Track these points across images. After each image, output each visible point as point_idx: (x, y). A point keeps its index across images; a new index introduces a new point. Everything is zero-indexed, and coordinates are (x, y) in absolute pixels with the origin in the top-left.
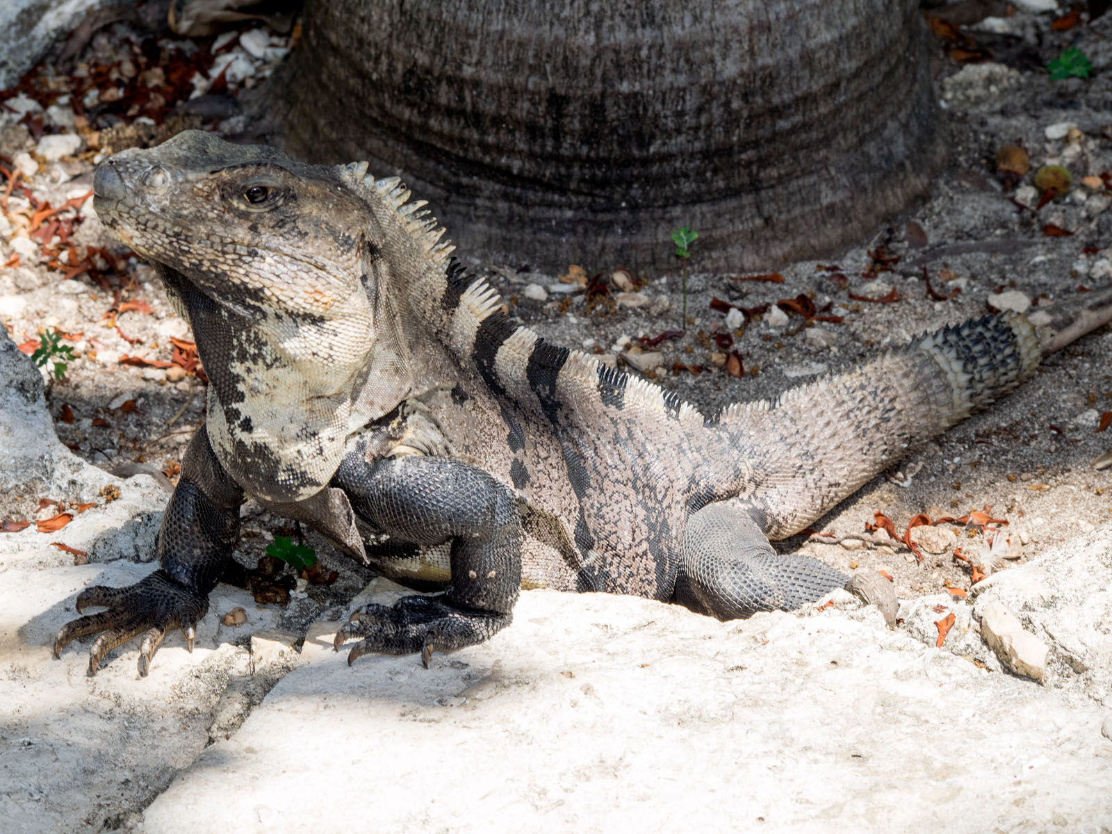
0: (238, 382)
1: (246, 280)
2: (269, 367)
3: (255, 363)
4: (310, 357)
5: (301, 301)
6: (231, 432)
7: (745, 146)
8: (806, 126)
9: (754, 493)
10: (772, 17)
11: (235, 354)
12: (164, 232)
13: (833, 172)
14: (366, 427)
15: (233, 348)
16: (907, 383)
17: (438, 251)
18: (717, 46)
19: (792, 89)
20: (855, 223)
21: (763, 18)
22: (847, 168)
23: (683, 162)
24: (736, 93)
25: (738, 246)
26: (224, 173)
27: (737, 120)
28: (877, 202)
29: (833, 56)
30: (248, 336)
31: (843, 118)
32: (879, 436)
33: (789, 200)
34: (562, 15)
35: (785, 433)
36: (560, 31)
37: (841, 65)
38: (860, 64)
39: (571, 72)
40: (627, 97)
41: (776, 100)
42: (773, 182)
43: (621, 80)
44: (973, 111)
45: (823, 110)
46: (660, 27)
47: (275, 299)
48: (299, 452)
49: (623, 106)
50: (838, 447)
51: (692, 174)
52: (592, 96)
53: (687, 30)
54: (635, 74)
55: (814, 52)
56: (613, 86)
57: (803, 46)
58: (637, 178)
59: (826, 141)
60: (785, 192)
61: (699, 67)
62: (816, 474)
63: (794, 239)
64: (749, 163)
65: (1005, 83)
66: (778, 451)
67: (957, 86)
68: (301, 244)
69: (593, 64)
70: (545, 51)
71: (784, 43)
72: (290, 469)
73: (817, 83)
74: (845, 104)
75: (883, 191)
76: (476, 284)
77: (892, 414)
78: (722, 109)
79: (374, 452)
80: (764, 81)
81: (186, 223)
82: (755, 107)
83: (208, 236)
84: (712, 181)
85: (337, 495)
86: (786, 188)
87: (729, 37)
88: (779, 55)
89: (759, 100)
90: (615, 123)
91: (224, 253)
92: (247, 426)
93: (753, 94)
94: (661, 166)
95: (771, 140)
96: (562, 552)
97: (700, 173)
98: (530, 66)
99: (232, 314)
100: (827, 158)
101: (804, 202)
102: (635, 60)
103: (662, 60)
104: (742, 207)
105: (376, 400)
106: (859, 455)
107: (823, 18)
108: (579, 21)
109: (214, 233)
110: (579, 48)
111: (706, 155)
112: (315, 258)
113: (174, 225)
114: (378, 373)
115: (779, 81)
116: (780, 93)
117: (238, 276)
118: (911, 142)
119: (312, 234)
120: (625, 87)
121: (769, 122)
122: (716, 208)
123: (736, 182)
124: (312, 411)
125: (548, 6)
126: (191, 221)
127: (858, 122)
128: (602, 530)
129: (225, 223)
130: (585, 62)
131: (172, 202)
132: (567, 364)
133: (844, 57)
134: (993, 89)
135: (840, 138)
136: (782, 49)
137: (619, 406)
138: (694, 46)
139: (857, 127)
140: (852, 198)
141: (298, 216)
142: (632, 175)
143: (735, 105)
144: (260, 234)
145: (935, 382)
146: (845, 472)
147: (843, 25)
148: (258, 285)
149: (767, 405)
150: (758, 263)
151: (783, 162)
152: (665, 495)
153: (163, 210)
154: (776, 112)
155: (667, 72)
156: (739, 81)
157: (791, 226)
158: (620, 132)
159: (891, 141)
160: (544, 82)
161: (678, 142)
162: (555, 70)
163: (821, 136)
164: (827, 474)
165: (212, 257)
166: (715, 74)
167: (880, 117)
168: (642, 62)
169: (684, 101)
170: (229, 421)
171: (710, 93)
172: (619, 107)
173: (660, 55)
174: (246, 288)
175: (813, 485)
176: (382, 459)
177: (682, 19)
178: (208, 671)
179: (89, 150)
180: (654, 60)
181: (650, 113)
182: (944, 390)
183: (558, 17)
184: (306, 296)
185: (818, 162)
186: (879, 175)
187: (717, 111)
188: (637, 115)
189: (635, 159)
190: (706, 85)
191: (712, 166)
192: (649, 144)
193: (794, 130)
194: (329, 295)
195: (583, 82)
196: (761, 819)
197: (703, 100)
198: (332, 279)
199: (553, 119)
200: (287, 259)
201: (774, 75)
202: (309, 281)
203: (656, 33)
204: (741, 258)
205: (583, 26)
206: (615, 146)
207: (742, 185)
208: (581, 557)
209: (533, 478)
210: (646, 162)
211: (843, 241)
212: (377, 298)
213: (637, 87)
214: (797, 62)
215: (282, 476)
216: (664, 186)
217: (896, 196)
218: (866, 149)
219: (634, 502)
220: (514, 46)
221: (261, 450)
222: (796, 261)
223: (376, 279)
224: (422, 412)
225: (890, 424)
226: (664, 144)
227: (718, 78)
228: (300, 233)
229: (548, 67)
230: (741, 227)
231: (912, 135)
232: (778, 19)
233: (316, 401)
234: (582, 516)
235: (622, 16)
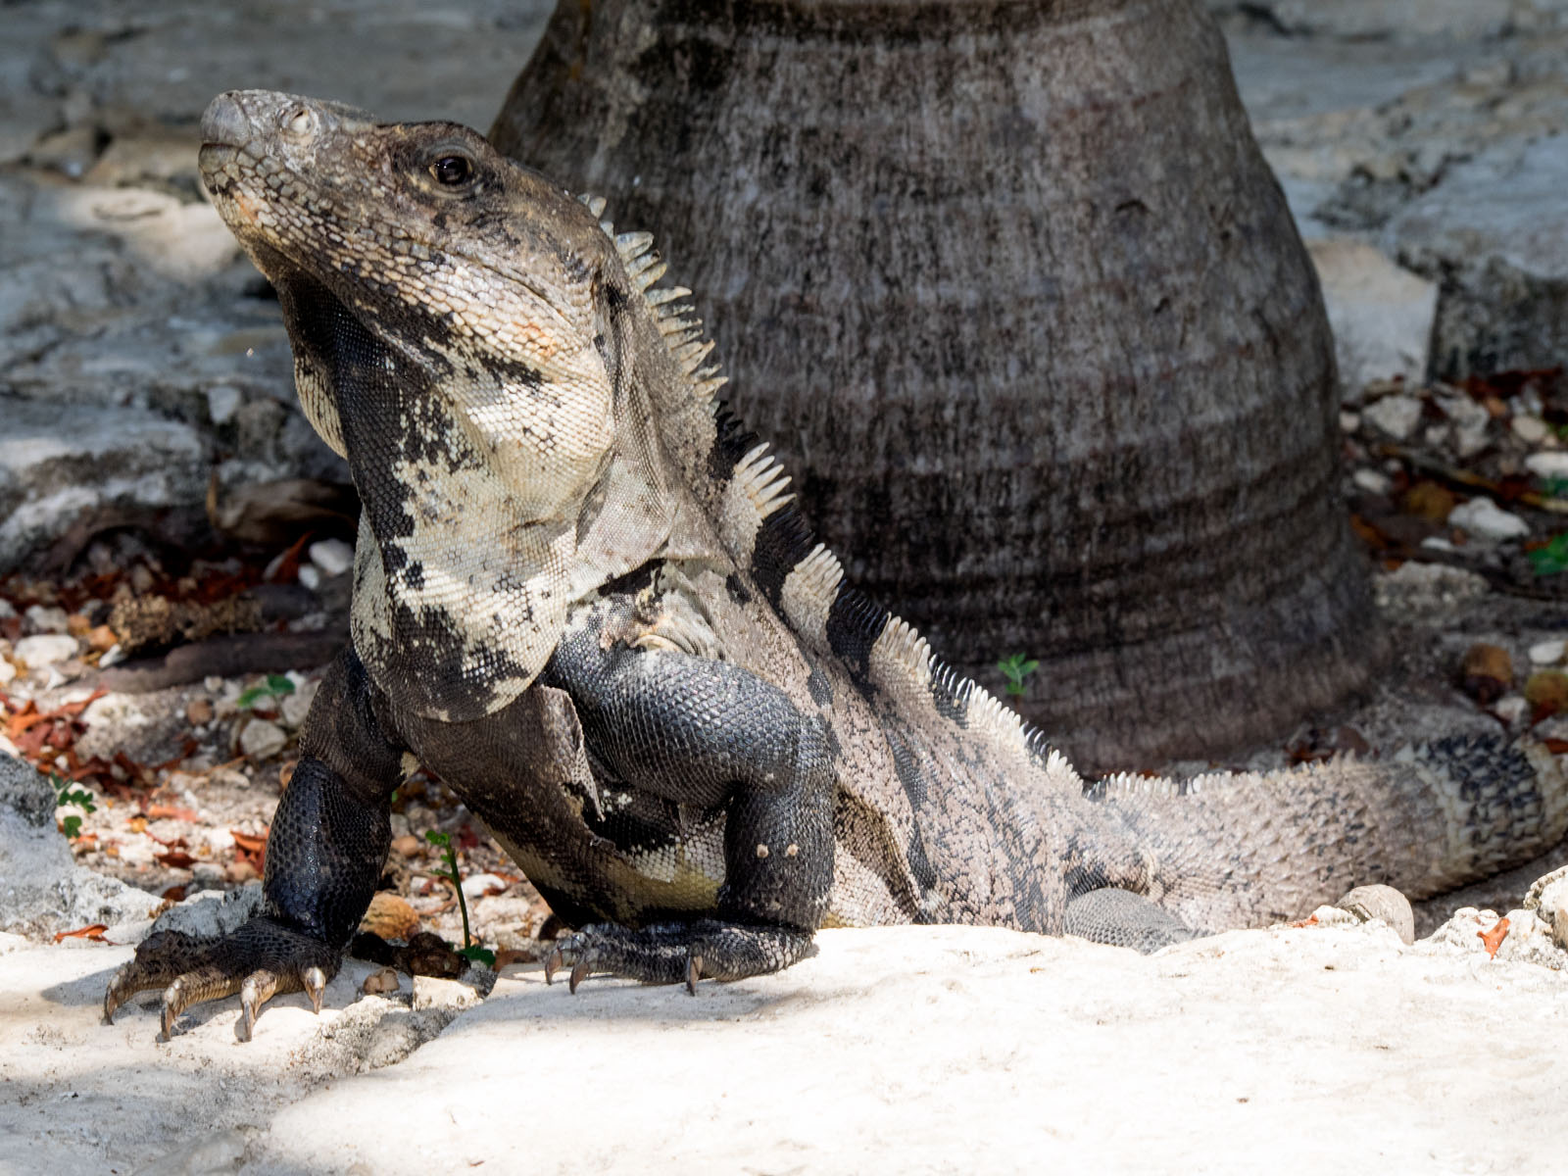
0: (404, 499)
1: (426, 299)
2: (454, 466)
3: (433, 461)
4: (519, 436)
5: (508, 338)
6: (390, 592)
7: (1099, 572)
8: (1189, 552)
9: (1161, 901)
10: (1138, 372)
11: (401, 446)
12: (306, 206)
13: (1229, 632)
14: (603, 591)
15: (400, 432)
16: (1381, 796)
17: (704, 379)
18: (1057, 409)
19: (1168, 488)
20: (1262, 712)
21: (1125, 372)
22: (1249, 628)
23: (1006, 593)
24: (1085, 484)
25: (1089, 730)
26: (398, 129)
27: (1088, 528)
28: (1295, 689)
29: (1227, 447)
30: (424, 407)
31: (1242, 549)
32: (1341, 859)
33: (1164, 666)
34: (826, 357)
35: (1204, 826)
36: (822, 380)
37: (1239, 463)
38: (1268, 468)
39: (839, 442)
40: (924, 481)
41: (1145, 502)
42: (1140, 635)
43: (915, 453)
44: (1419, 625)
45: (1214, 529)
46: (972, 376)
47: (468, 332)
48: (495, 617)
49: (917, 496)
50: (1283, 860)
51: (1020, 613)
52: (871, 480)
53: (1013, 382)
54: (935, 446)
55: (1200, 435)
56: (902, 464)
57: (1184, 423)
58: (938, 616)
59: (1217, 581)
60: (1159, 653)
61: (1031, 440)
62: (1252, 893)
63: (1173, 725)
64: (1106, 601)
65: (1465, 592)
66: (1196, 845)
67: (1394, 589)
68: (511, 253)
69: (871, 430)
70: (799, 412)
71: (1156, 415)
72: (481, 650)
73: (1204, 484)
74: (1246, 527)
75: (1302, 674)
76: (756, 453)
77: (1360, 833)
78: (1065, 509)
79: (614, 633)
80: (1127, 470)
81: (339, 195)
82: (1115, 509)
83: (371, 222)
84: (1050, 626)
85: (556, 700)
86: (1160, 647)
87: (1076, 397)
88: (1149, 432)
89: (1120, 499)
90: (905, 524)
91: (395, 253)
92: (415, 577)
93: (1112, 488)
94: (973, 597)
95: (1137, 567)
96: (888, 883)
97: (1032, 612)
98: (777, 435)
99: (403, 363)
100: (1219, 608)
101: (1186, 671)
102: (935, 424)
103: (976, 426)
104: (1095, 671)
105: (616, 549)
106: (1312, 881)
107: (1211, 387)
108: (852, 364)
109: (380, 219)
110: (851, 404)
111: (1042, 581)
112: (531, 276)
113: (322, 195)
114: (619, 508)
115: (1148, 473)
116: (1151, 492)
117: (413, 292)
118: (1339, 613)
119: (526, 244)
120: (920, 466)
121: (1134, 538)
122: (1057, 669)
123: (1087, 629)
124: (517, 552)
125: (804, 343)
126: (347, 194)
127: (1264, 562)
128: (947, 865)
129: (397, 208)
130: (860, 426)
131: (319, 161)
132: (884, 637)
133: (1244, 452)
134: (1448, 597)
135: (1238, 580)
136: (1154, 423)
137: (962, 724)
138: (1023, 406)
139: (1263, 570)
140: (1257, 674)
141: (507, 215)
142: (930, 611)
143: (1086, 502)
144: (448, 233)
145: (1421, 805)
146: (1294, 899)
147: (1241, 403)
148: (445, 309)
149: (1175, 788)
150: (1120, 756)
151: (1155, 605)
152: (1035, 850)
153: (306, 170)
154: (1146, 522)
155: (983, 445)
156: (1091, 466)
157: (1169, 705)
158: (913, 538)
159: (1310, 604)
160: (798, 459)
161: (1000, 558)
162: (815, 439)
163: (1211, 571)
164: (1269, 896)
165: (376, 257)
166: (1054, 452)
167: (1295, 563)
168: (946, 427)
169: (1009, 493)
170: (389, 570)
171: (1047, 481)
172: (912, 498)
173: (973, 417)
174: (425, 312)
175: (1248, 907)
176: (624, 649)
177: (1005, 365)
178: (347, 1025)
179: (91, 651)
180: (963, 426)
181: (958, 508)
182: (1434, 817)
183: (819, 359)
184: (516, 330)
185: (1208, 613)
186: (1295, 648)
187: (1058, 513)
188: (939, 509)
189: (934, 583)
190: (1041, 468)
191: (1049, 601)
192: (957, 559)
193: (1171, 555)
194: (550, 337)
195: (858, 457)
196: (1244, 1100)
197: (1037, 492)
198: (555, 314)
199: (813, 518)
200: (489, 272)
201: (1142, 461)
202: (521, 307)
203: (966, 384)
204: (1094, 748)
205: (857, 371)
206: (905, 561)
207: (1095, 636)
208: (917, 892)
209: (846, 752)
210: (951, 589)
211: (1246, 737)
212: (619, 373)
213: (939, 466)
214: (1175, 446)
215: (469, 664)
216: (977, 630)
217: (1321, 684)
218: (1276, 606)
219: (991, 841)
220: (752, 407)
221: (437, 621)
222: (1176, 760)
223: (618, 347)
224: (687, 593)
225: (1358, 847)
226: (979, 560)
227: (1059, 458)
228: (508, 237)
229: (805, 436)
230: (1093, 700)
231: (1341, 605)
232: (1146, 376)
233: (523, 532)
234: (918, 833)
235: (916, 357)
